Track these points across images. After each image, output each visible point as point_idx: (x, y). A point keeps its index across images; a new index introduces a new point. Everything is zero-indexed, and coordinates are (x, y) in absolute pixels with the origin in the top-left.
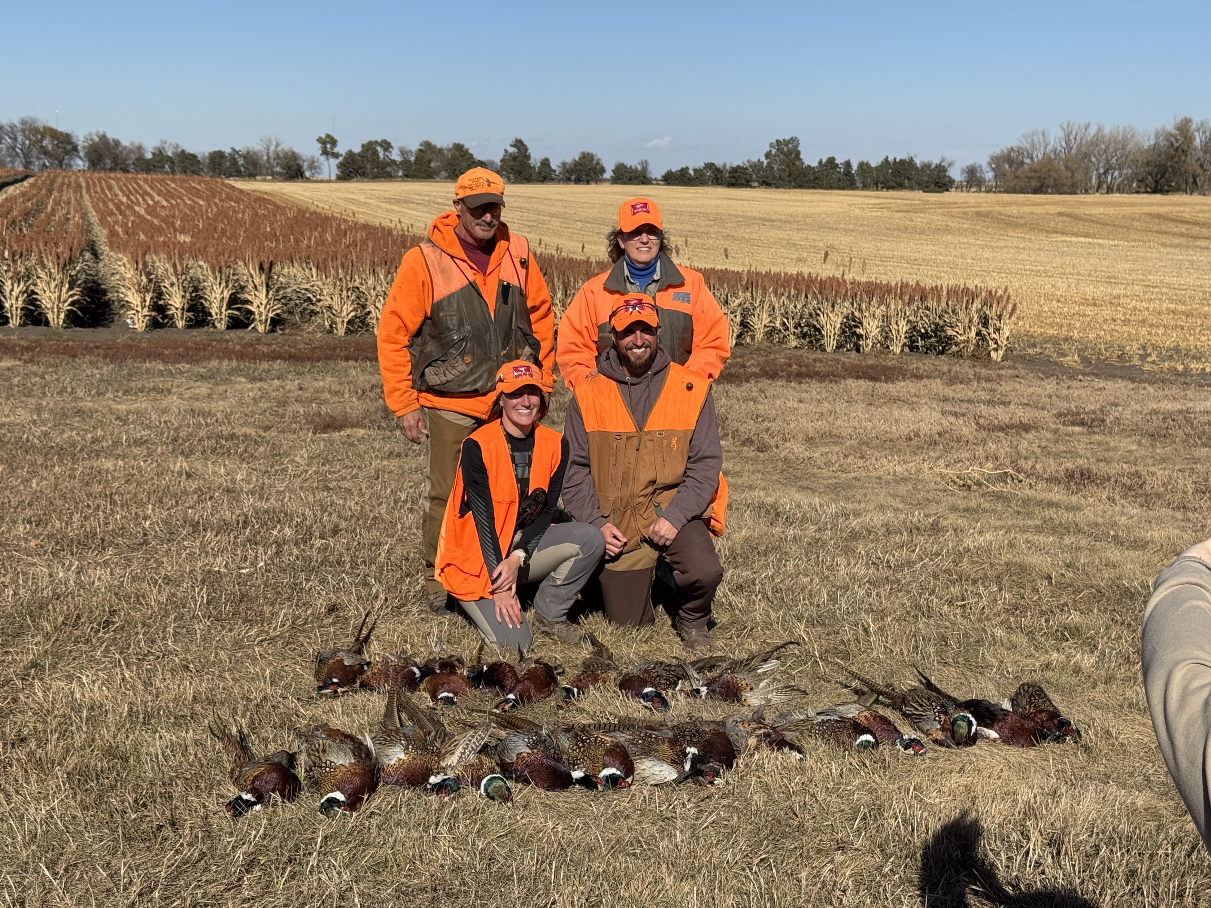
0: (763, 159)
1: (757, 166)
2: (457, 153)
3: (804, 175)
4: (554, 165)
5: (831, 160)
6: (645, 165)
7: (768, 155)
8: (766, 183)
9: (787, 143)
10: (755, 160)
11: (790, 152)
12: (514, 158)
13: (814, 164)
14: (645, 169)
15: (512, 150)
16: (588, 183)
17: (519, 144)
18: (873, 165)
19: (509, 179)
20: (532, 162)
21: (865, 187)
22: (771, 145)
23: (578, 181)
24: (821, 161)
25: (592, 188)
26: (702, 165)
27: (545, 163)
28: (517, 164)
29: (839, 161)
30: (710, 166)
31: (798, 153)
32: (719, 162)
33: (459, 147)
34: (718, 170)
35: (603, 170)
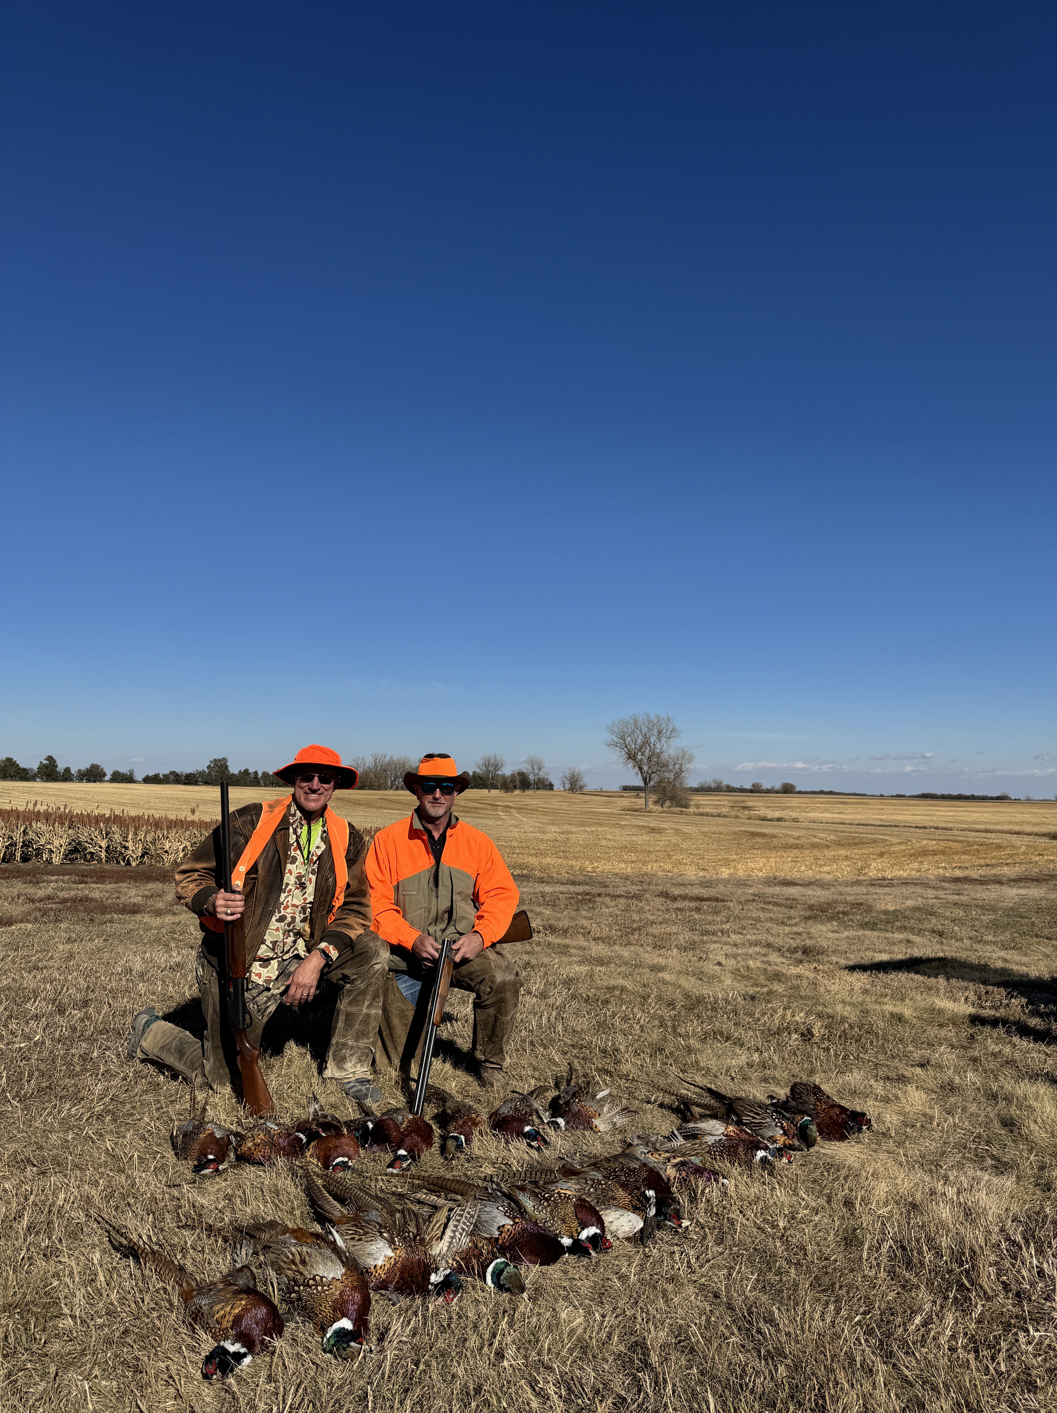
0: (206, 769)
1: (202, 773)
2: (8, 764)
3: (230, 778)
4: (73, 771)
5: (246, 771)
6: (132, 772)
7: (209, 767)
8: (207, 783)
9: (220, 760)
10: (201, 769)
11: (222, 766)
12: (46, 767)
13: (236, 772)
14: (132, 774)
15: (45, 762)
16: (95, 782)
17: (50, 759)
18: (271, 773)
19: (42, 779)
20: (58, 769)
21: (265, 786)
22: (211, 762)
23: (89, 781)
24: (240, 771)
25: (98, 785)
26: (168, 772)
27: (67, 770)
28: (48, 770)
29: (251, 771)
30: (173, 773)
31: (227, 767)
32: (178, 771)
33: (9, 760)
34: (178, 775)
35: (105, 775)
